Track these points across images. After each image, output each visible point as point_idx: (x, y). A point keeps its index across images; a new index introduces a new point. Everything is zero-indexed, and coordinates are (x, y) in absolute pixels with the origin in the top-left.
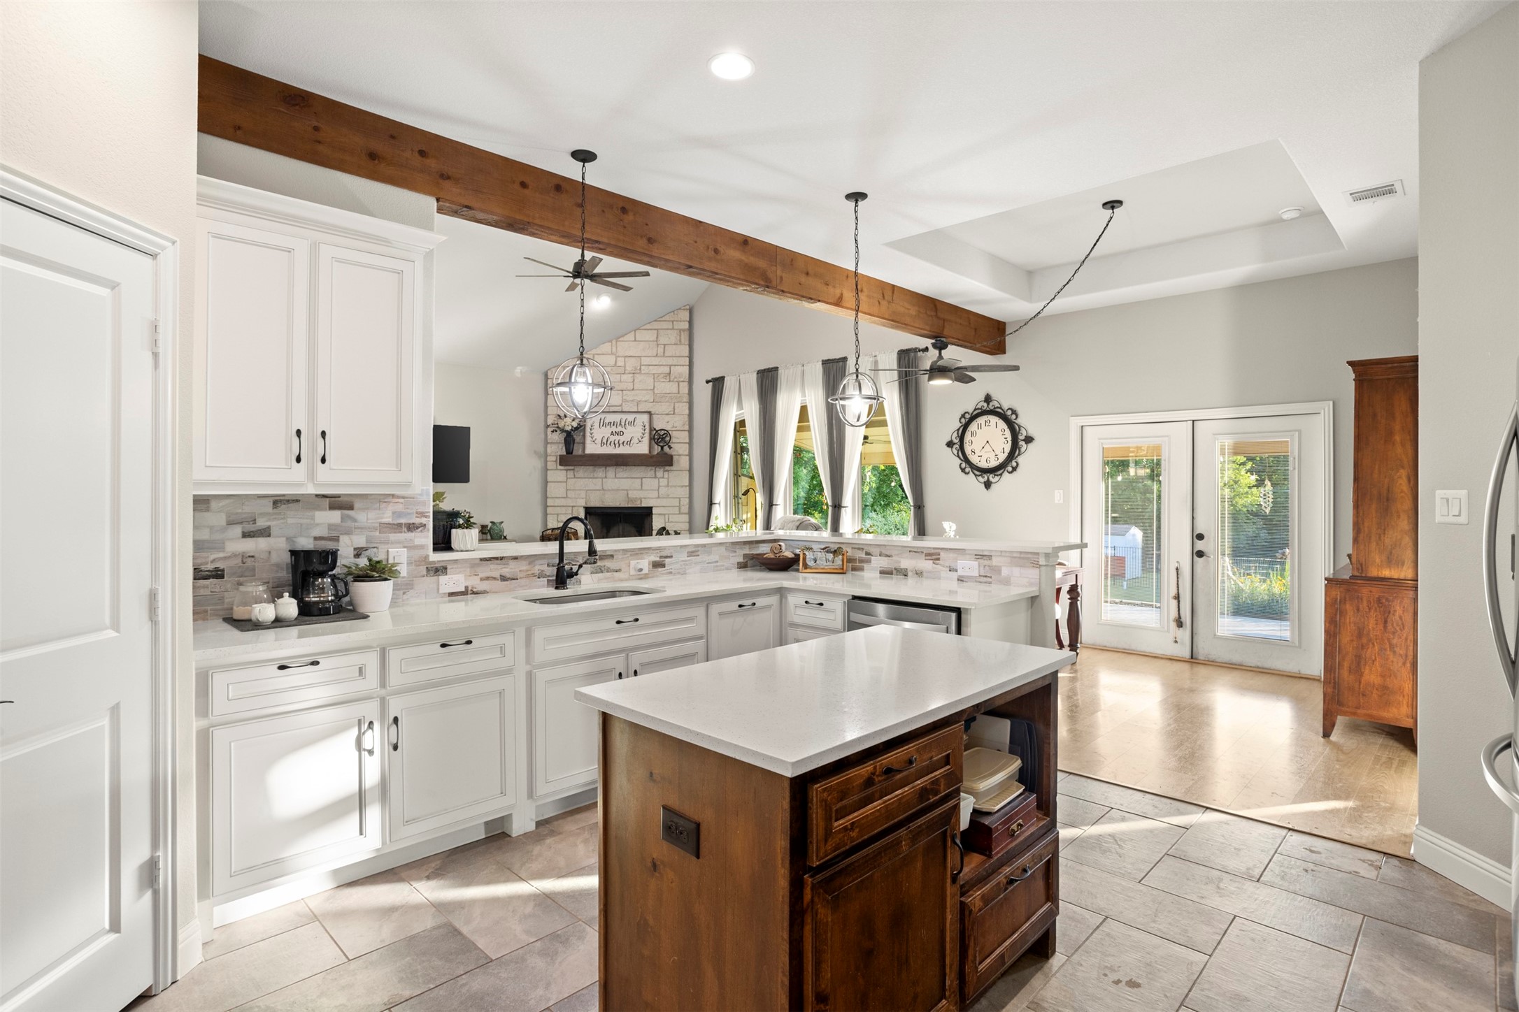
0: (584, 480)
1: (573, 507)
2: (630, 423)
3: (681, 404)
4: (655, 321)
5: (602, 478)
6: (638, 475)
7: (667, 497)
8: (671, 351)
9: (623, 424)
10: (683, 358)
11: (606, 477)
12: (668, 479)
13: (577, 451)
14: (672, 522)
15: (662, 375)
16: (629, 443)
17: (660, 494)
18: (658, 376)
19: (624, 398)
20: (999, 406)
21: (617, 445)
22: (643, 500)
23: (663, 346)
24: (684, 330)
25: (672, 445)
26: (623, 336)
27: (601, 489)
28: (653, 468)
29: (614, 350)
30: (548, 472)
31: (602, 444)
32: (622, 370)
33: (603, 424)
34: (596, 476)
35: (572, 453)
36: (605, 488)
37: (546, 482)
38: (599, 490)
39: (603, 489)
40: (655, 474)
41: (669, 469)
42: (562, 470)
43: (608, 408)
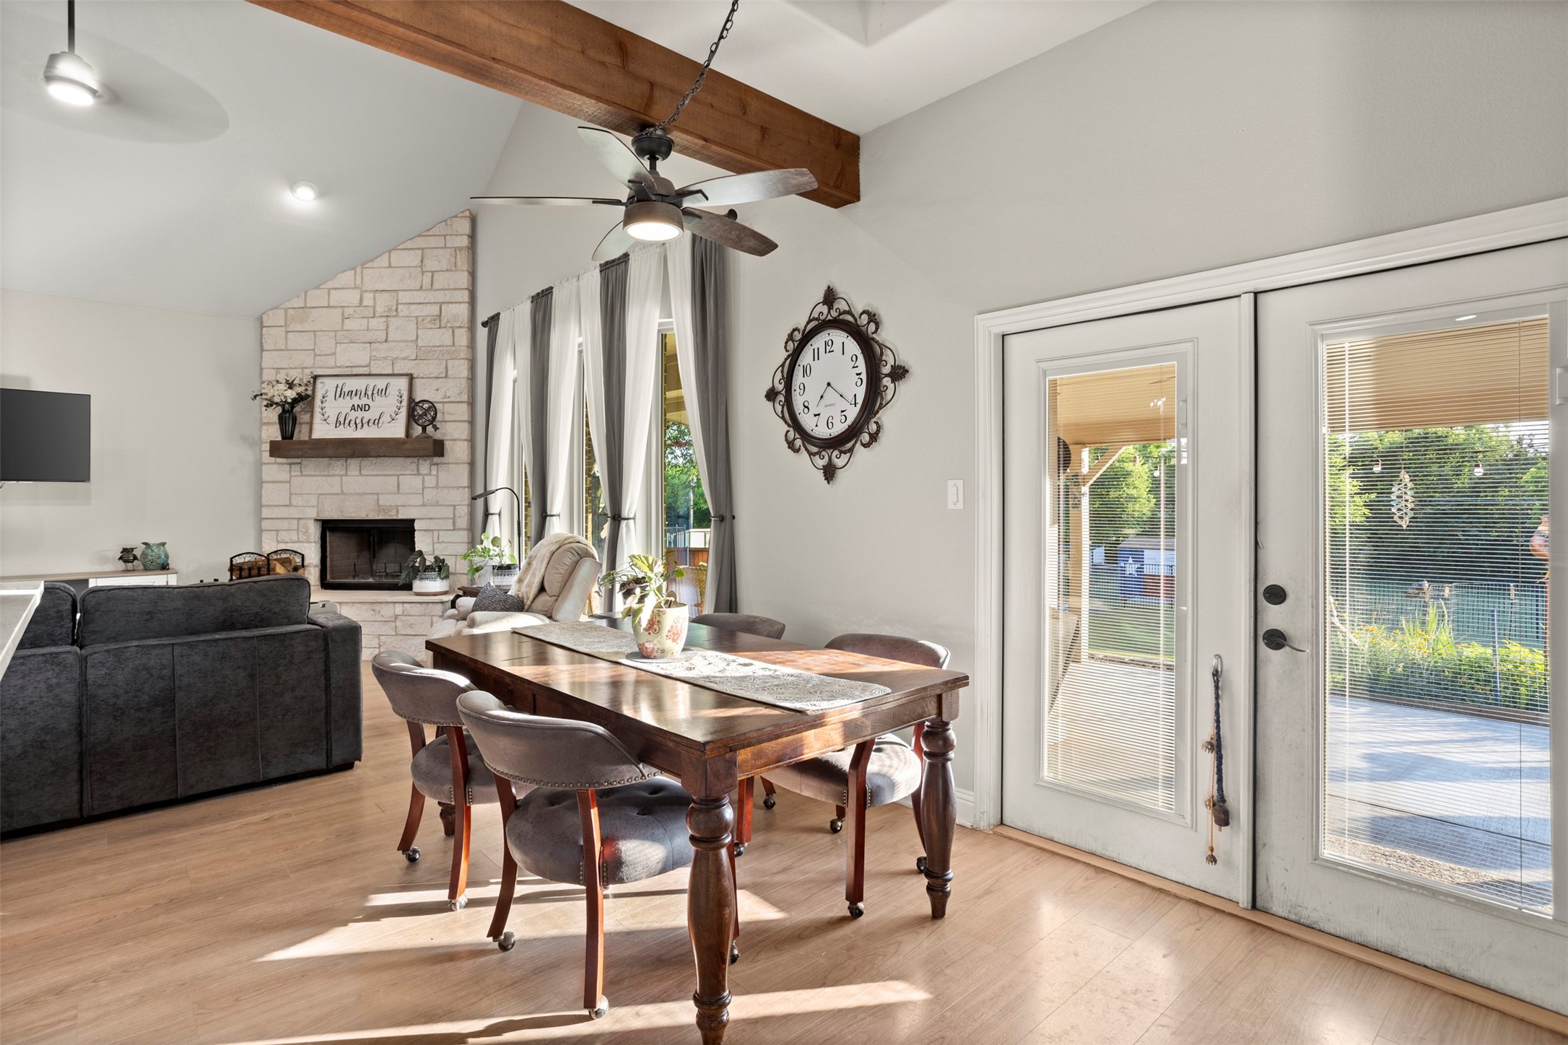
0: (315, 478)
1: (299, 519)
2: (380, 392)
3: (457, 362)
4: (420, 236)
5: (341, 476)
6: (393, 471)
7: (437, 504)
8: (441, 280)
9: (370, 393)
10: (459, 292)
11: (346, 475)
12: (437, 476)
13: (301, 434)
14: (443, 542)
15: (429, 319)
16: (377, 422)
17: (426, 500)
18: (423, 320)
19: (374, 354)
20: (847, 309)
21: (359, 426)
22: (400, 508)
23: (430, 274)
24: (460, 249)
25: (441, 424)
26: (372, 260)
27: (339, 492)
28: (415, 460)
29: (358, 282)
30: (264, 467)
31: (337, 423)
32: (369, 312)
33: (340, 394)
34: (332, 473)
35: (291, 437)
36: (346, 490)
37: (260, 483)
38: (337, 495)
39: (342, 493)
40: (418, 470)
41: (439, 462)
42: (283, 464)
43: (349, 369)
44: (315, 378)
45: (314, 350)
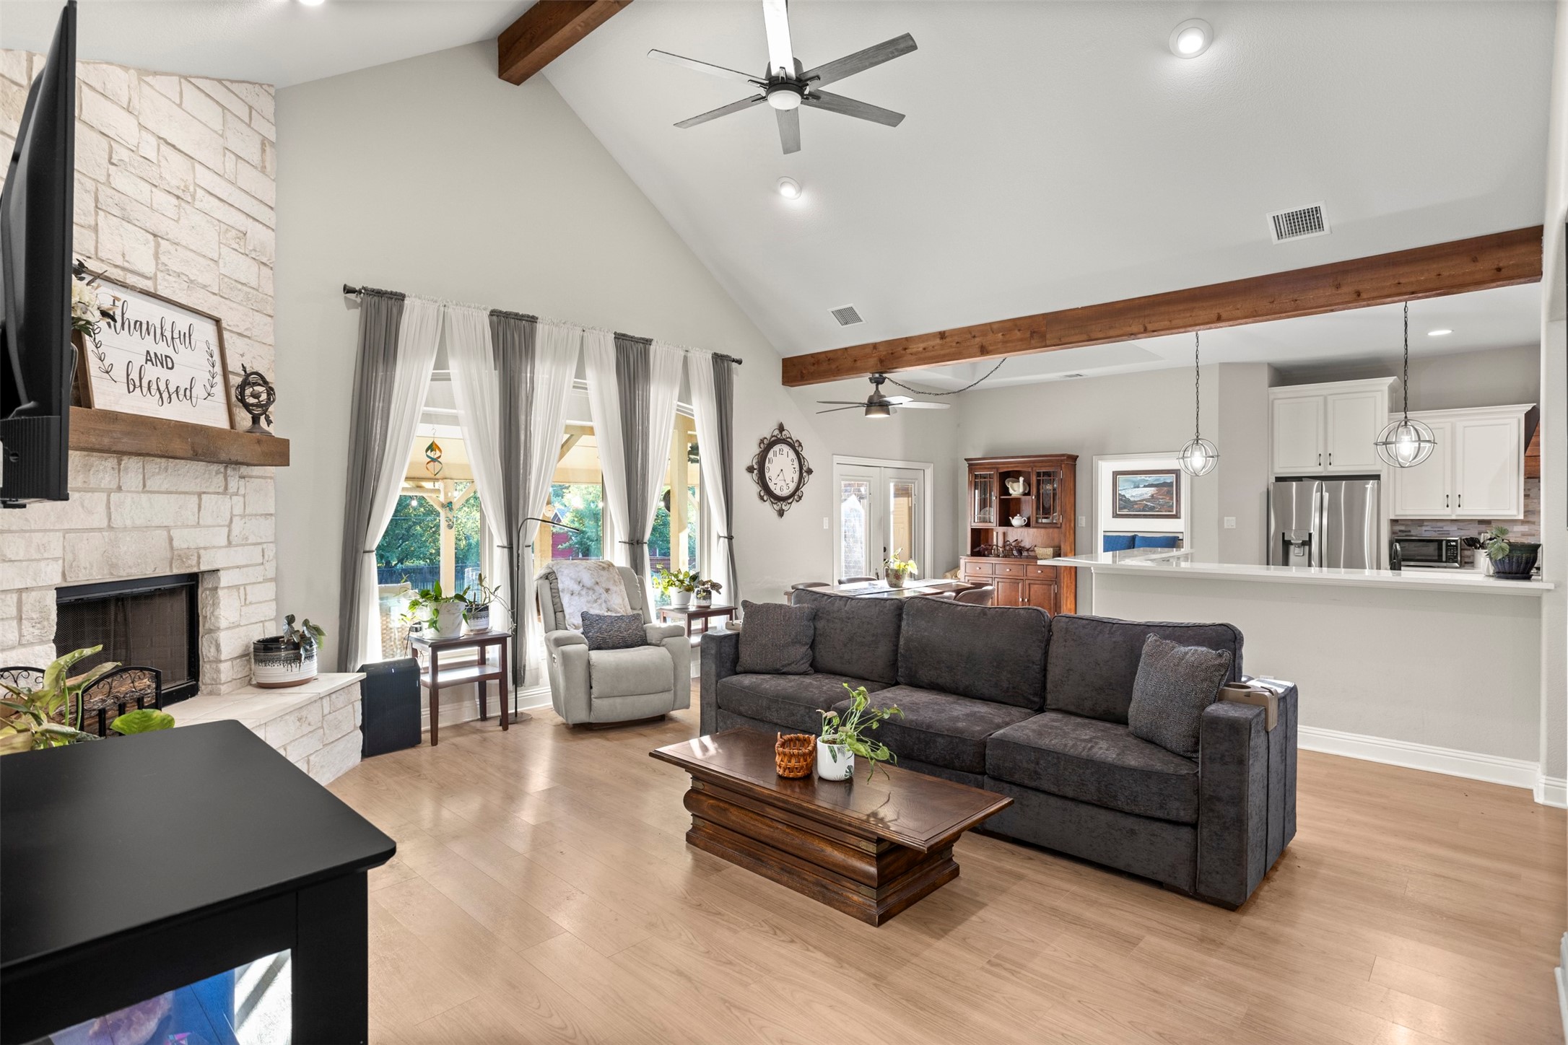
1: (20, 591)
2: (180, 337)
4: (220, 81)
5: (110, 492)
6: (193, 487)
7: (249, 542)
8: (246, 176)
9: (168, 334)
10: (266, 209)
11: (119, 488)
17: (236, 534)
18: (227, 232)
19: (160, 258)
20: (789, 436)
21: (165, 396)
22: (202, 552)
23: (233, 158)
27: (104, 524)
29: (134, 102)
31: (130, 384)
33: (124, 321)
34: (93, 484)
36: (117, 521)
38: (100, 530)
39: (109, 527)
43: (121, 273)
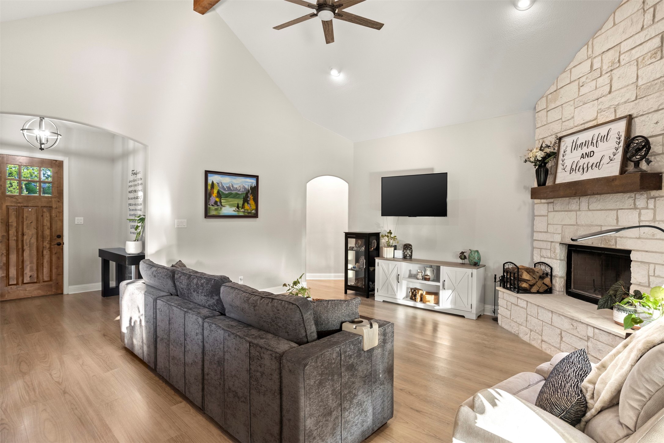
0: (561, 213)
1: (552, 242)
2: (603, 138)
5: (576, 211)
9: (595, 141)
11: (579, 210)
15: (649, 54)
16: (598, 165)
19: (600, 107)
21: (585, 170)
22: (618, 239)
25: (652, 159)
26: (600, 29)
28: (633, 195)
29: (590, 52)
30: (535, 206)
31: (572, 170)
32: (598, 73)
33: (575, 146)
34: (570, 208)
36: (579, 222)
37: (533, 216)
38: (574, 225)
39: (577, 224)
40: (635, 204)
41: (657, 195)
42: (544, 203)
43: (583, 126)
44: (560, 139)
45: (561, 119)
